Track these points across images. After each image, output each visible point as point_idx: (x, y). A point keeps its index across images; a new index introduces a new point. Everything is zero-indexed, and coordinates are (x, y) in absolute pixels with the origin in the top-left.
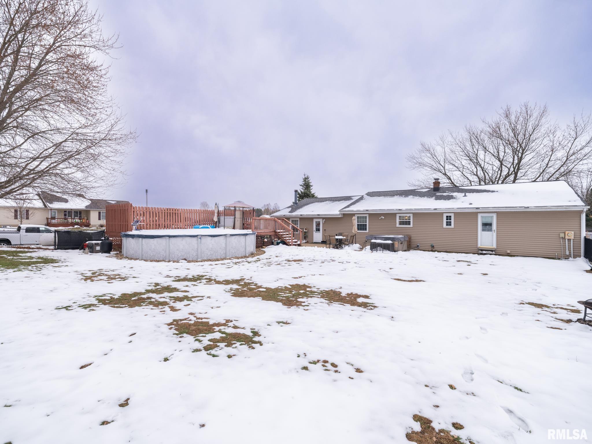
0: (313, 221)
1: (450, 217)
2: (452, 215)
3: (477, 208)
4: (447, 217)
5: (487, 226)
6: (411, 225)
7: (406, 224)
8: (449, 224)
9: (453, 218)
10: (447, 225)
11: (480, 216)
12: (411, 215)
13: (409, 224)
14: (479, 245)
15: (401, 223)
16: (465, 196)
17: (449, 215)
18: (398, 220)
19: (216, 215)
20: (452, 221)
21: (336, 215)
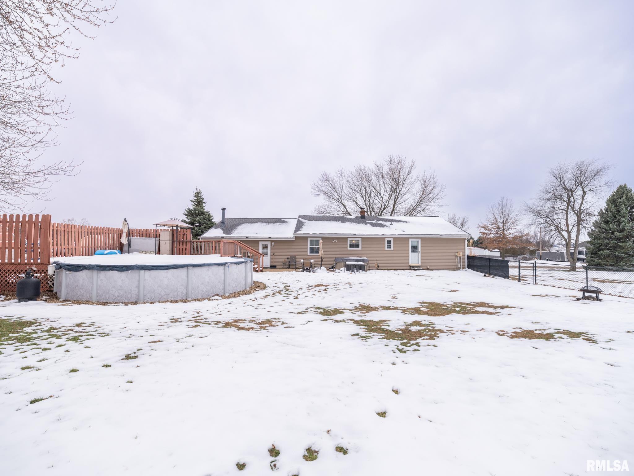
0: (258, 244)
1: (390, 241)
2: (392, 240)
3: (412, 235)
4: (388, 241)
5: (415, 249)
6: (360, 248)
7: (356, 247)
8: (389, 247)
9: (392, 242)
10: (388, 248)
11: (410, 240)
12: (360, 239)
13: (359, 247)
14: (410, 264)
15: (351, 246)
16: (391, 224)
17: (389, 239)
18: (349, 244)
19: (124, 235)
20: (392, 244)
21: (290, 238)
